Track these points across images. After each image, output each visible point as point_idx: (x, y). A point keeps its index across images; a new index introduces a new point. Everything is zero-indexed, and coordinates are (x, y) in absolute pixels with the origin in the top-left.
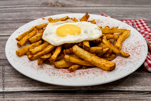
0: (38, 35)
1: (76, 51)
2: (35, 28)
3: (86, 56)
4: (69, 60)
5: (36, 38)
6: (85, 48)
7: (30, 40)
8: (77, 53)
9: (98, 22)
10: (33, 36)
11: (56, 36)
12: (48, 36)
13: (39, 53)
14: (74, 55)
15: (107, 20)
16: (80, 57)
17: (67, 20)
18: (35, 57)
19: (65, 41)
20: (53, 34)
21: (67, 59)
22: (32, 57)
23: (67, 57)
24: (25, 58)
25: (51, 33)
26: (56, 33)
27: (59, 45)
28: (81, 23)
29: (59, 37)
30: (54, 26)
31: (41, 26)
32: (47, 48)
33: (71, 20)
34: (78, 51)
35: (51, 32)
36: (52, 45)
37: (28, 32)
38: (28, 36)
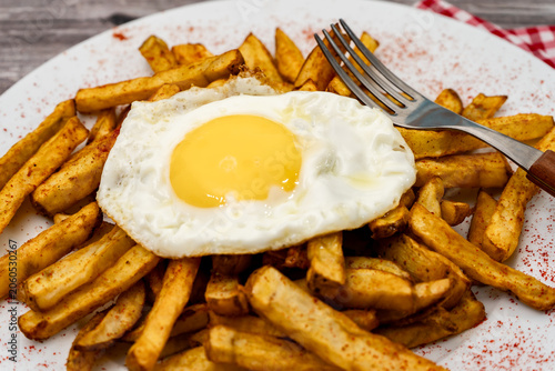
0: (82, 167)
1: (270, 308)
3: (323, 341)
4: (234, 356)
5: (70, 185)
6: (322, 291)
7: (39, 197)
8: (273, 317)
9: (405, 56)
10: (57, 170)
11: (166, 191)
12: (128, 189)
13: (82, 302)
15: (448, 44)
17: (232, 81)
18: (57, 322)
19: (211, 244)
20: (155, 180)
21: (223, 353)
22: (42, 326)
23: (220, 337)
25: (144, 176)
26: (167, 174)
27: (180, 256)
29: (182, 207)
30: (160, 124)
32: (122, 263)
33: (254, 79)
34: (279, 310)
35: (144, 165)
36: (145, 250)
37: (34, 143)
38: (29, 175)
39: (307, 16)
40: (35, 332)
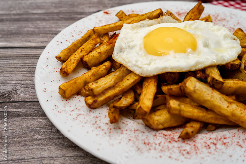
0: (104, 48)
1: (195, 91)
2: (93, 33)
3: (219, 104)
4: (180, 111)
5: (98, 55)
6: (214, 85)
7: (85, 59)
8: (195, 96)
9: (217, 20)
10: (91, 51)
11: (142, 52)
12: (125, 53)
13: (110, 93)
14: (188, 100)
15: (233, 17)
16: (203, 104)
17: (161, 17)
18: (101, 100)
19: (166, 68)
20: (137, 48)
21: (175, 109)
22: (95, 101)
23: (173, 103)
24: (79, 102)
25: (132, 48)
26: (142, 46)
27: (151, 75)
28: (191, 25)
29: (150, 57)
30: (135, 31)
31: (104, 29)
32: (125, 80)
33: (170, 17)
34: (198, 92)
35: (132, 44)
36: (136, 74)
37: (80, 43)
38: (81, 52)
39: (177, 8)
40: (92, 104)
